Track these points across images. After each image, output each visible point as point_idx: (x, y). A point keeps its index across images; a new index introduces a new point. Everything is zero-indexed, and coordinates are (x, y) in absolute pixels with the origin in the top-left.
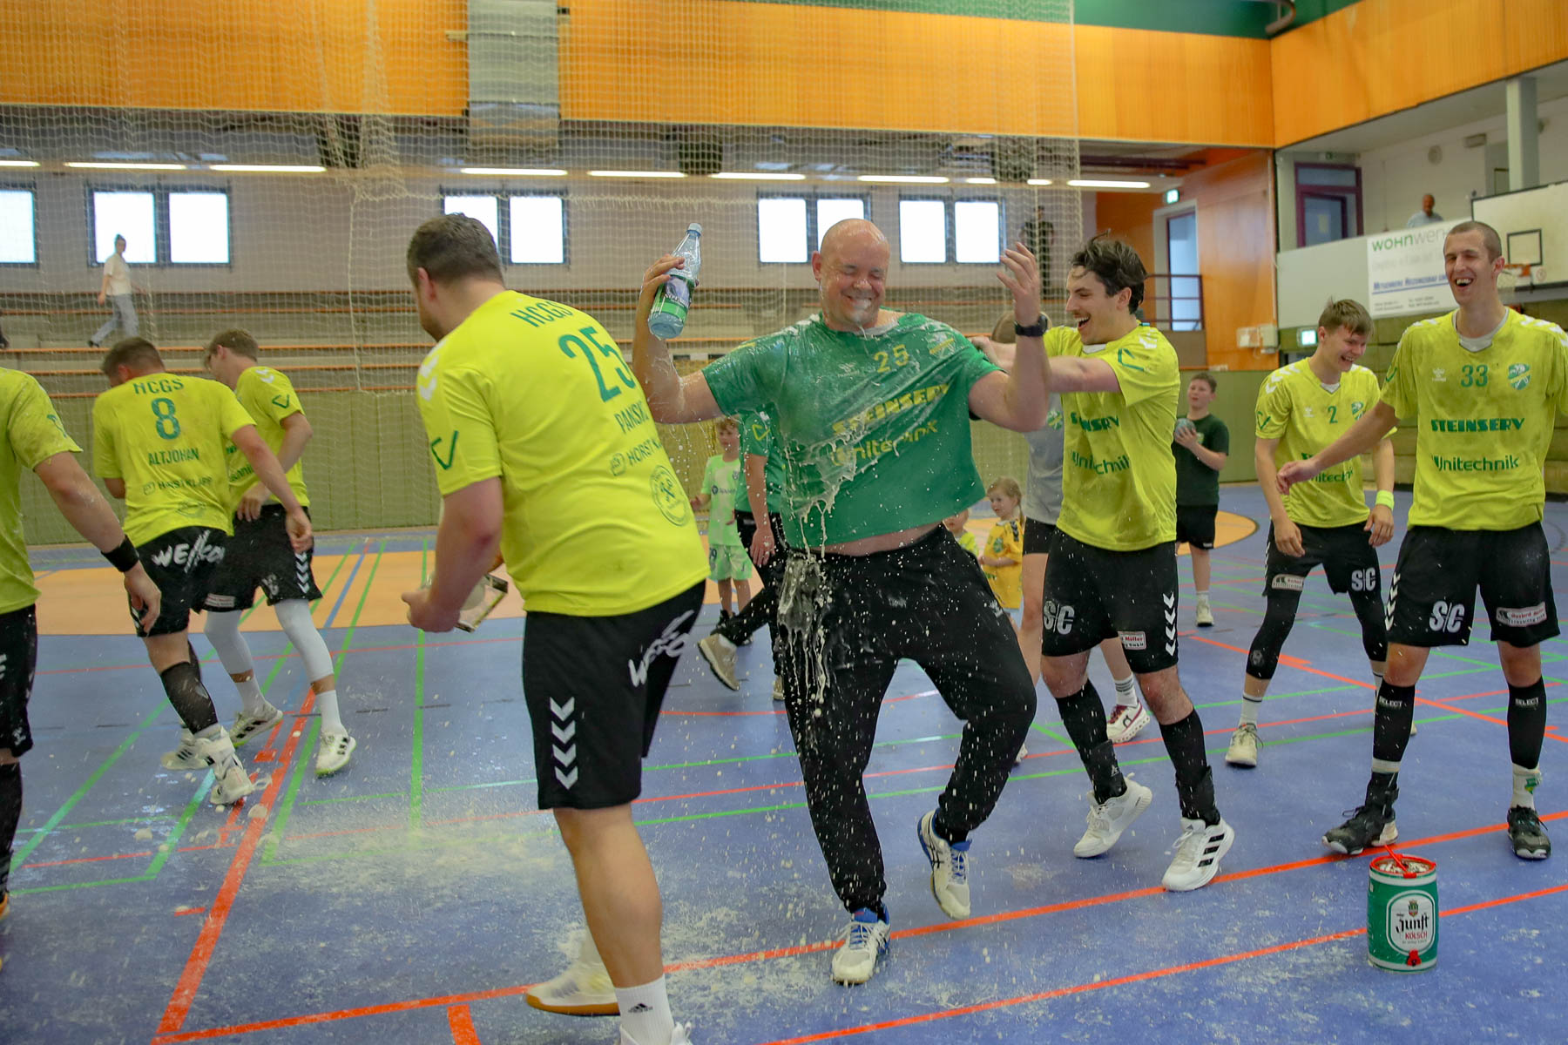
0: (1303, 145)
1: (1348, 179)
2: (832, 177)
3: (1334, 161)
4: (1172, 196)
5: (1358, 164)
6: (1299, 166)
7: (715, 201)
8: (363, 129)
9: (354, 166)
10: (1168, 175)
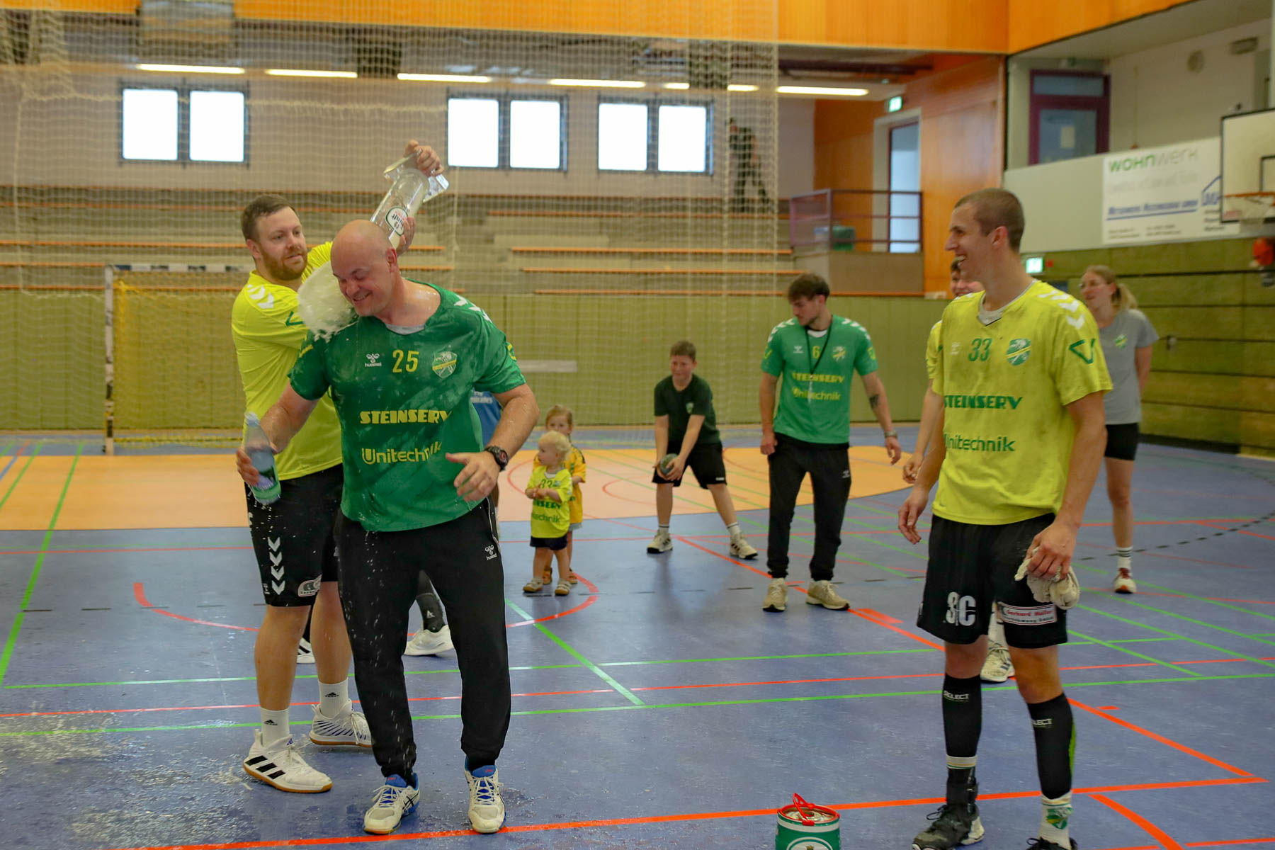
0: (1040, 50)
1: (1092, 88)
2: (519, 81)
3: (1077, 68)
4: (895, 104)
5: (1106, 71)
6: (1035, 74)
7: (387, 108)
8: (33, 27)
9: (22, 63)
10: (893, 81)
